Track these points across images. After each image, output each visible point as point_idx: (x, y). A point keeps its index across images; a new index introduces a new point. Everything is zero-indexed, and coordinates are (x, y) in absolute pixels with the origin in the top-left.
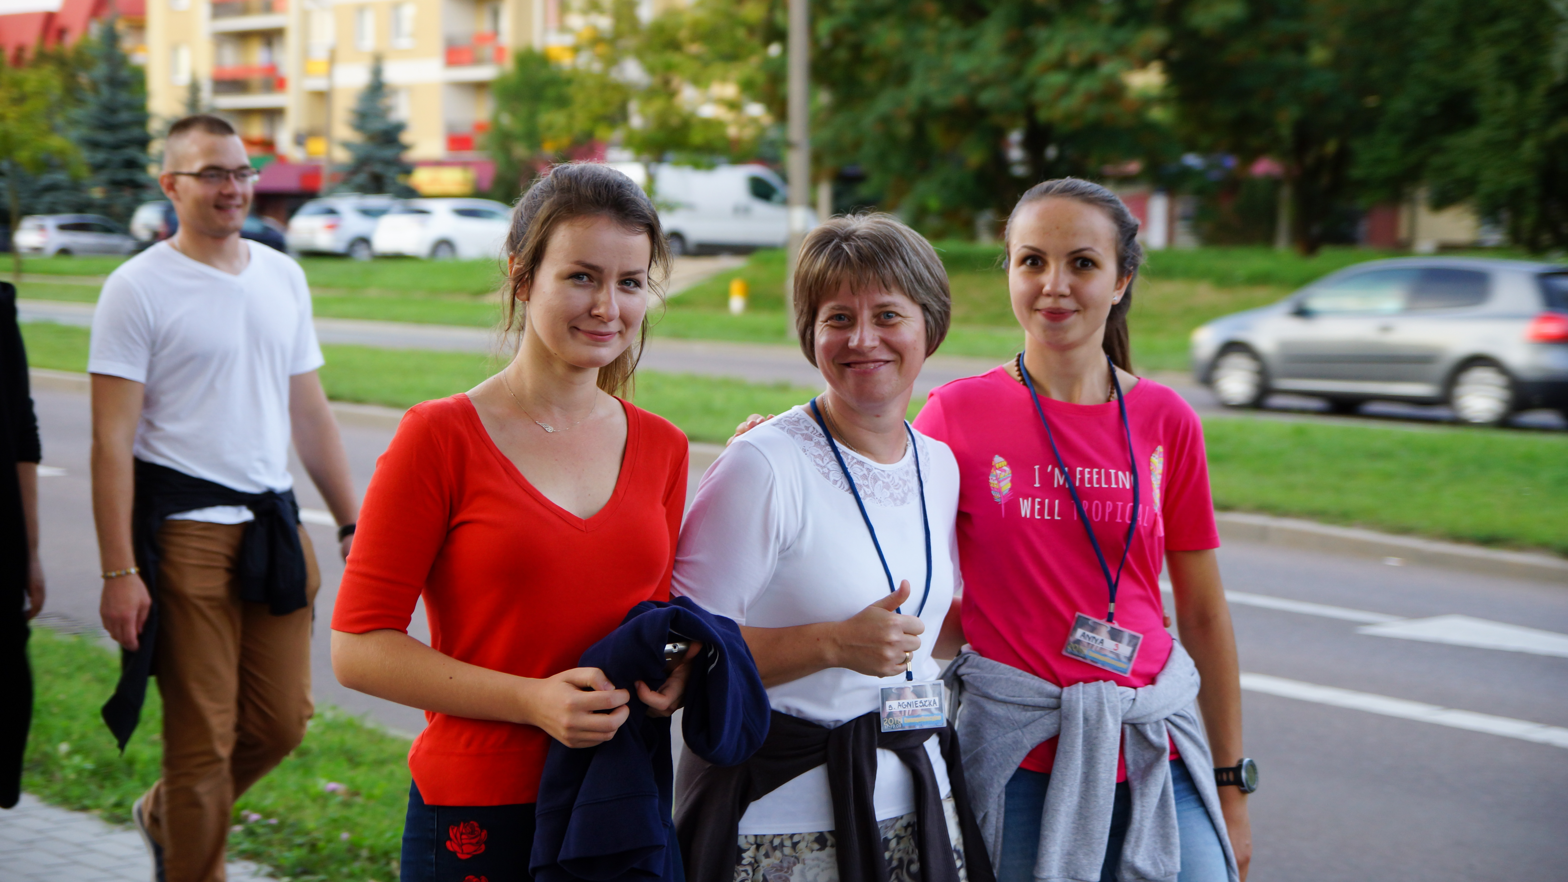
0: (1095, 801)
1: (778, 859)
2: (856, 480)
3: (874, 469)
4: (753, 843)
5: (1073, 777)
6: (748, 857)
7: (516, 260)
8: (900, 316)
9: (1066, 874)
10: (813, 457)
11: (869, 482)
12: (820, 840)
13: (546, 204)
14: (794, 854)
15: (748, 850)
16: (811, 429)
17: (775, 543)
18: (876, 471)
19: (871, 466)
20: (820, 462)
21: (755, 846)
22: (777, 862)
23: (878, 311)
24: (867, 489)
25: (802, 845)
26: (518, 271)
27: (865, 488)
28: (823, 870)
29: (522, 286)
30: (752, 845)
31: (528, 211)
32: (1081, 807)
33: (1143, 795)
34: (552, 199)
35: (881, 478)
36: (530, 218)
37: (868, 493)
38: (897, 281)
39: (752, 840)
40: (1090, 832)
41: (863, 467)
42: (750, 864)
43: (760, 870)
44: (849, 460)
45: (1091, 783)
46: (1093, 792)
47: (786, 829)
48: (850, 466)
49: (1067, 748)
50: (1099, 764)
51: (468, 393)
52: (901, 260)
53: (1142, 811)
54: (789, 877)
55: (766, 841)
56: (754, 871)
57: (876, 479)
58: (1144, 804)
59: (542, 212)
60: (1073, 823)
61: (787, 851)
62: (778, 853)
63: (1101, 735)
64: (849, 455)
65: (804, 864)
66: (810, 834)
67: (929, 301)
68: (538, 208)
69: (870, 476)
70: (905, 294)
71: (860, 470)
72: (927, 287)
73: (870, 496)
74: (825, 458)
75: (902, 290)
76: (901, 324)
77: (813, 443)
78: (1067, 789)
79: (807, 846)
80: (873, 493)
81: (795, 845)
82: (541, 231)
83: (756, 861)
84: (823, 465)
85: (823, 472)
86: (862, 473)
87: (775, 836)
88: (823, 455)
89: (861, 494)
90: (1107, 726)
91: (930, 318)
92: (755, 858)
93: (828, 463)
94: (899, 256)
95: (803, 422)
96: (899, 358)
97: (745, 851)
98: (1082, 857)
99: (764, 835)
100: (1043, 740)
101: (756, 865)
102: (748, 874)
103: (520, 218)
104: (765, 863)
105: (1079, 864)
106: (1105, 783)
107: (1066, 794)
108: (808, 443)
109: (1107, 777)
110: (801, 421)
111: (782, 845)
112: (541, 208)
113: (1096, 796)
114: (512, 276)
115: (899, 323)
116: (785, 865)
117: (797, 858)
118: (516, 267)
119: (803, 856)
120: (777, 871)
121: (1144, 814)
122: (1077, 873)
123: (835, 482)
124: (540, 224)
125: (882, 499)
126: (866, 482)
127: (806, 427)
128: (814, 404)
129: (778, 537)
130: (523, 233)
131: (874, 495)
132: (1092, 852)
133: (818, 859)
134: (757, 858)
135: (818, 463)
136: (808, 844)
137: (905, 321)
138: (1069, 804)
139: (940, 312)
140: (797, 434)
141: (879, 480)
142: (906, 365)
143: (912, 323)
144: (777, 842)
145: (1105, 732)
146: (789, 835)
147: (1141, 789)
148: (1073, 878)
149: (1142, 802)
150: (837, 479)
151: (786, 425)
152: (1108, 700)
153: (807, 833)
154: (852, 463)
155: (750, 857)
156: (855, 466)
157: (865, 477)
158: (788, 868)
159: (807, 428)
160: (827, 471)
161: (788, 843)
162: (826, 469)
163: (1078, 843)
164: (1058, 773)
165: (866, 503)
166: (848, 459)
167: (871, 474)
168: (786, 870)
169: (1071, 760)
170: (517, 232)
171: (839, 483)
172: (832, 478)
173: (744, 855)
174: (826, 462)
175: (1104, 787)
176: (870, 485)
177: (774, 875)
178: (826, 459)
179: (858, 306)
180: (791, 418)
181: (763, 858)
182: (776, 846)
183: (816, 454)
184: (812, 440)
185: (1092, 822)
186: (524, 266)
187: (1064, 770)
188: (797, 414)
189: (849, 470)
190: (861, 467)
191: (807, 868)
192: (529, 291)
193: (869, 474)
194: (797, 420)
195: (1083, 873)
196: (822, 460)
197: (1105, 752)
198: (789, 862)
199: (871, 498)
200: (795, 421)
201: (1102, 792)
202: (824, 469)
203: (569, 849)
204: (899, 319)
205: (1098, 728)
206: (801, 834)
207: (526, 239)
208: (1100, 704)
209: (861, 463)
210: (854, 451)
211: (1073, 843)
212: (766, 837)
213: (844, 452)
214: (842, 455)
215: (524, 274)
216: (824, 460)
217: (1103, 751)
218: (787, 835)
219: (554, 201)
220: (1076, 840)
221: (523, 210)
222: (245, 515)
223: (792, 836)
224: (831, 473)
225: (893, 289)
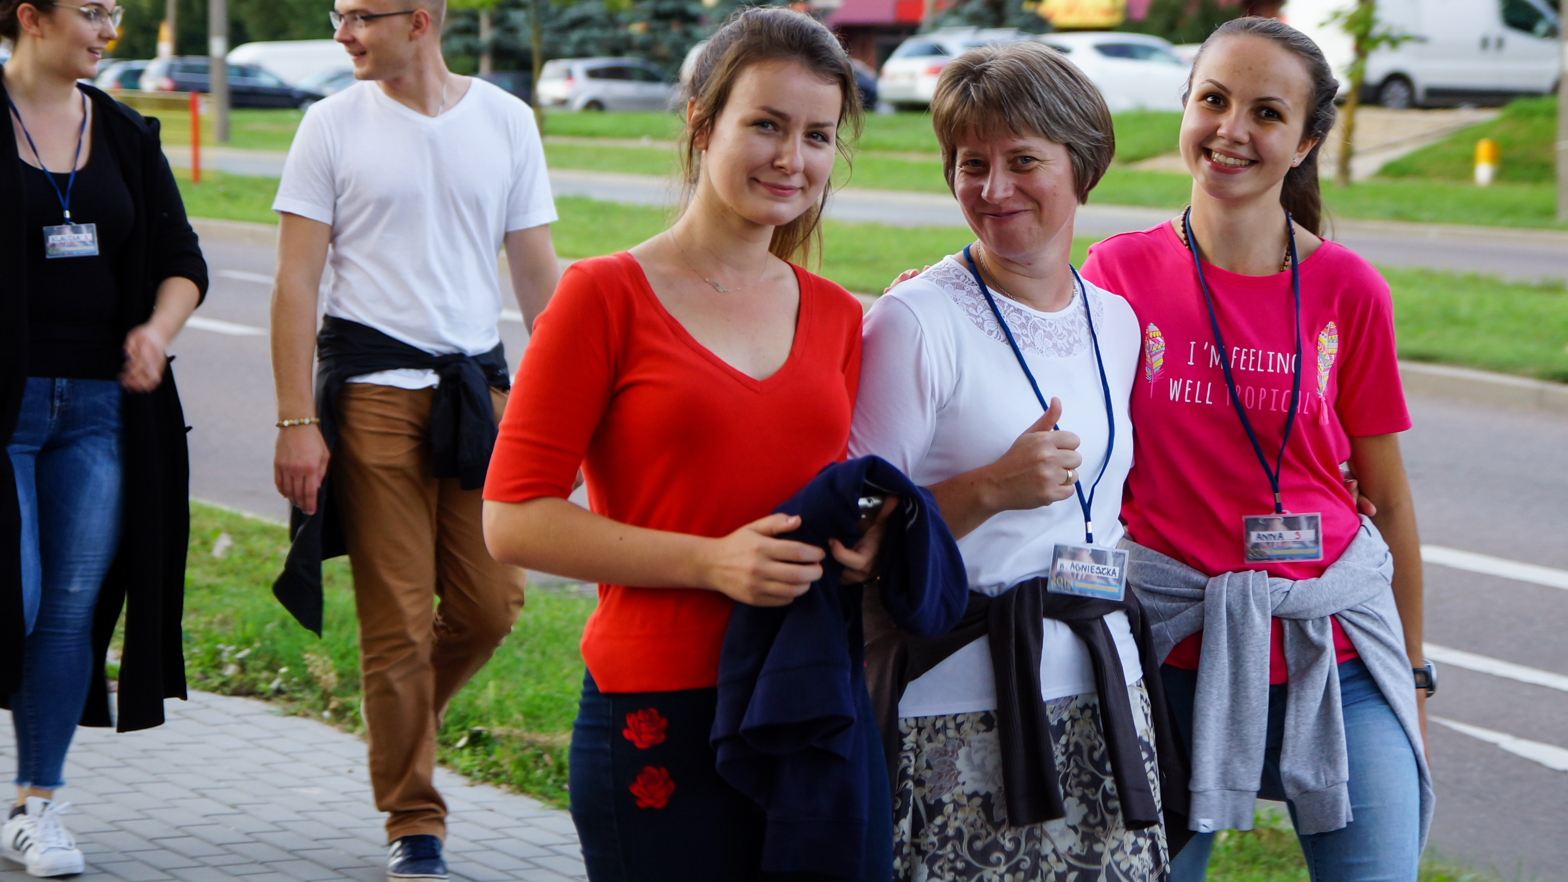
0: (1248, 704)
1: (942, 743)
2: (1012, 329)
3: (1033, 316)
4: (914, 726)
5: (1220, 678)
6: (909, 741)
7: (697, 105)
8: (1037, 160)
9: (1223, 785)
10: (965, 306)
11: (1029, 331)
12: (986, 719)
13: (734, 45)
14: (958, 736)
15: (910, 734)
16: (962, 278)
17: (931, 401)
18: (1036, 319)
19: (1030, 314)
20: (974, 312)
21: (916, 730)
22: (941, 746)
23: (1012, 156)
24: (1025, 339)
25: (966, 726)
26: (697, 117)
27: (1024, 337)
28: (991, 753)
29: (701, 134)
30: (912, 728)
31: (714, 53)
32: (1233, 711)
33: (1298, 698)
34: (741, 40)
35: (1041, 327)
36: (716, 60)
37: (1028, 343)
38: (1028, 125)
39: (912, 723)
40: (1245, 738)
41: (1021, 315)
42: (912, 749)
43: (923, 756)
44: (1005, 309)
45: (1241, 684)
46: (1243, 694)
47: (950, 709)
48: (1007, 314)
49: (1211, 646)
50: (1248, 662)
51: (633, 250)
52: (1031, 101)
53: (1297, 717)
54: (954, 761)
55: (928, 723)
56: (916, 757)
57: (1036, 328)
58: (1300, 709)
59: (729, 55)
60: (1227, 729)
61: (951, 733)
62: (941, 737)
63: (1247, 630)
64: (1005, 302)
65: (970, 746)
66: (975, 713)
67: (1073, 140)
68: (726, 49)
69: (1029, 325)
70: (1039, 136)
71: (1017, 319)
72: (1068, 125)
73: (1030, 345)
74: (980, 306)
75: (1036, 133)
76: (1038, 169)
77: (965, 292)
78: (1215, 691)
79: (972, 727)
80: (1033, 343)
81: (958, 727)
82: (727, 73)
83: (918, 746)
84: (977, 315)
85: (977, 322)
86: (1020, 322)
87: (937, 717)
88: (976, 304)
89: (1019, 344)
90: (1253, 620)
91: (1075, 157)
92: (917, 743)
93: (982, 312)
94: (1029, 97)
95: (953, 271)
96: (1036, 206)
97: (906, 736)
98: (1239, 765)
99: (926, 717)
100: (1188, 634)
101: (918, 751)
102: (910, 761)
103: (704, 61)
104: (927, 747)
105: (1235, 773)
106: (1257, 683)
107: (1215, 697)
108: (962, 294)
109: (1258, 677)
110: (951, 271)
111: (945, 727)
112: (729, 50)
113: (1248, 697)
114: (691, 123)
115: (1036, 167)
116: (949, 748)
117: (962, 741)
118: (695, 113)
119: (968, 738)
120: (941, 755)
121: (1300, 719)
122: (1235, 783)
123: (990, 332)
124: (726, 66)
125: (1044, 350)
126: (1024, 331)
127: (956, 276)
128: (967, 251)
129: (933, 395)
130: (707, 77)
131: (1034, 345)
132: (1250, 758)
133: (984, 740)
134: (919, 743)
135: (971, 312)
136: (972, 724)
137: (1043, 165)
138: (1218, 708)
139: (1088, 149)
140: (947, 283)
141: (1040, 328)
142: (1046, 212)
143: (1052, 167)
144: (939, 724)
145: (1251, 627)
146: (953, 716)
147: (1297, 692)
148: (1231, 790)
149: (1297, 707)
150: (992, 329)
151: (935, 277)
152: (1253, 592)
153: (972, 713)
154: (1008, 311)
155: (911, 742)
156: (1011, 314)
157: (1023, 326)
158: (953, 752)
159: (958, 277)
160: (981, 321)
161: (951, 725)
162: (981, 319)
163: (1233, 750)
164: (1204, 675)
165: (1025, 353)
166: (1003, 307)
167: (1030, 322)
168: (950, 754)
169: (1216, 659)
170: (700, 75)
171: (995, 333)
172: (987, 328)
173: (906, 740)
174: (979, 311)
175: (1255, 687)
176: (1030, 335)
177: (938, 760)
178: (981, 308)
179: (989, 153)
180: (940, 269)
181: (926, 742)
182: (939, 729)
183: (969, 303)
184: (964, 289)
185: (1247, 727)
186: (705, 111)
187: (1209, 670)
188: (947, 264)
189: (1005, 320)
190: (1019, 316)
191: (973, 751)
192: (708, 138)
193: (1028, 323)
194: (947, 270)
195: (1241, 782)
196: (976, 309)
197: (1252, 649)
198: (953, 746)
199: (1031, 348)
200: (945, 271)
201: (1254, 694)
202: (978, 319)
203: (754, 716)
204: (1036, 163)
205: (1244, 623)
206: (964, 714)
207: (708, 85)
208: (1245, 596)
209: (1019, 311)
210: (1010, 298)
211: (1227, 751)
212: (928, 718)
213: (999, 300)
214: (996, 303)
215: (704, 121)
216: (978, 309)
217: (1250, 648)
218: (949, 715)
219: (743, 42)
220: (1231, 747)
221: (708, 53)
222: (430, 379)
223: (955, 716)
224: (986, 323)
225: (1024, 132)
